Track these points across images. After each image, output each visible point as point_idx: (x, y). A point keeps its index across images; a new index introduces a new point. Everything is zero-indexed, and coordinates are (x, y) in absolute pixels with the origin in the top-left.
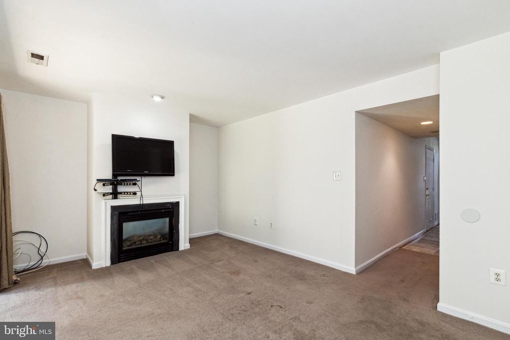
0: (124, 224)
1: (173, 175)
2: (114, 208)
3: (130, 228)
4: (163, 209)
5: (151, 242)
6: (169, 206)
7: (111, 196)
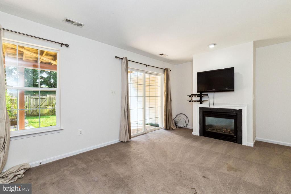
0: (206, 117)
1: (233, 91)
2: (200, 108)
3: (210, 120)
4: (228, 113)
5: (223, 132)
6: (233, 112)
7: (199, 102)
